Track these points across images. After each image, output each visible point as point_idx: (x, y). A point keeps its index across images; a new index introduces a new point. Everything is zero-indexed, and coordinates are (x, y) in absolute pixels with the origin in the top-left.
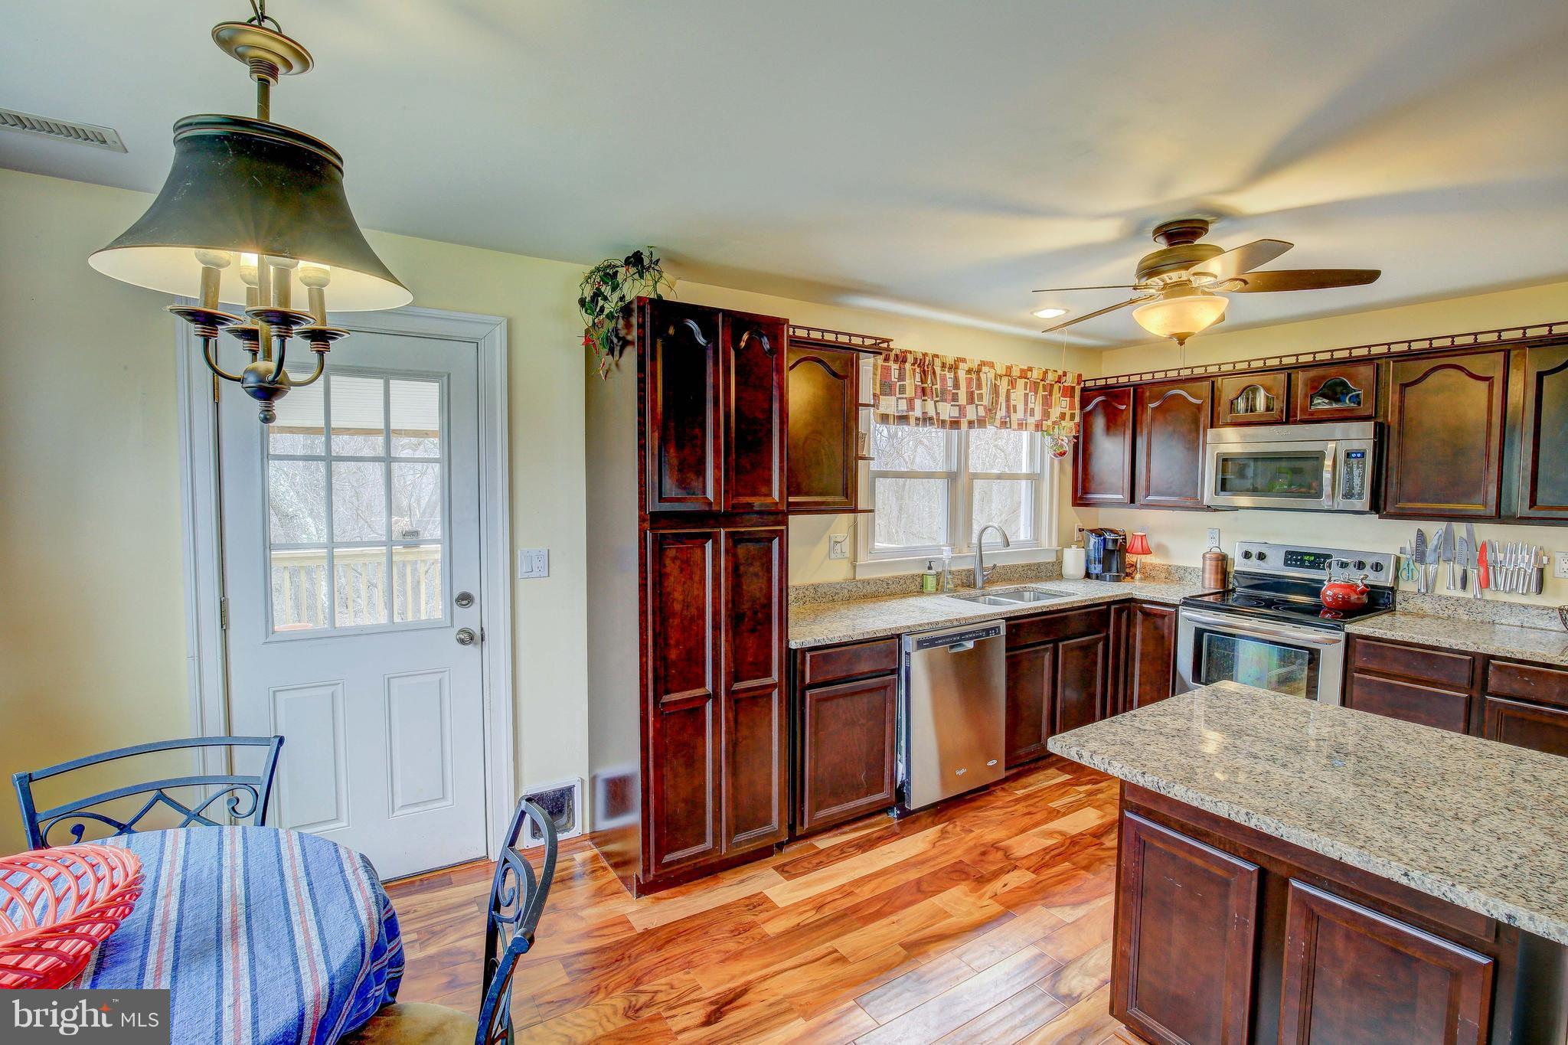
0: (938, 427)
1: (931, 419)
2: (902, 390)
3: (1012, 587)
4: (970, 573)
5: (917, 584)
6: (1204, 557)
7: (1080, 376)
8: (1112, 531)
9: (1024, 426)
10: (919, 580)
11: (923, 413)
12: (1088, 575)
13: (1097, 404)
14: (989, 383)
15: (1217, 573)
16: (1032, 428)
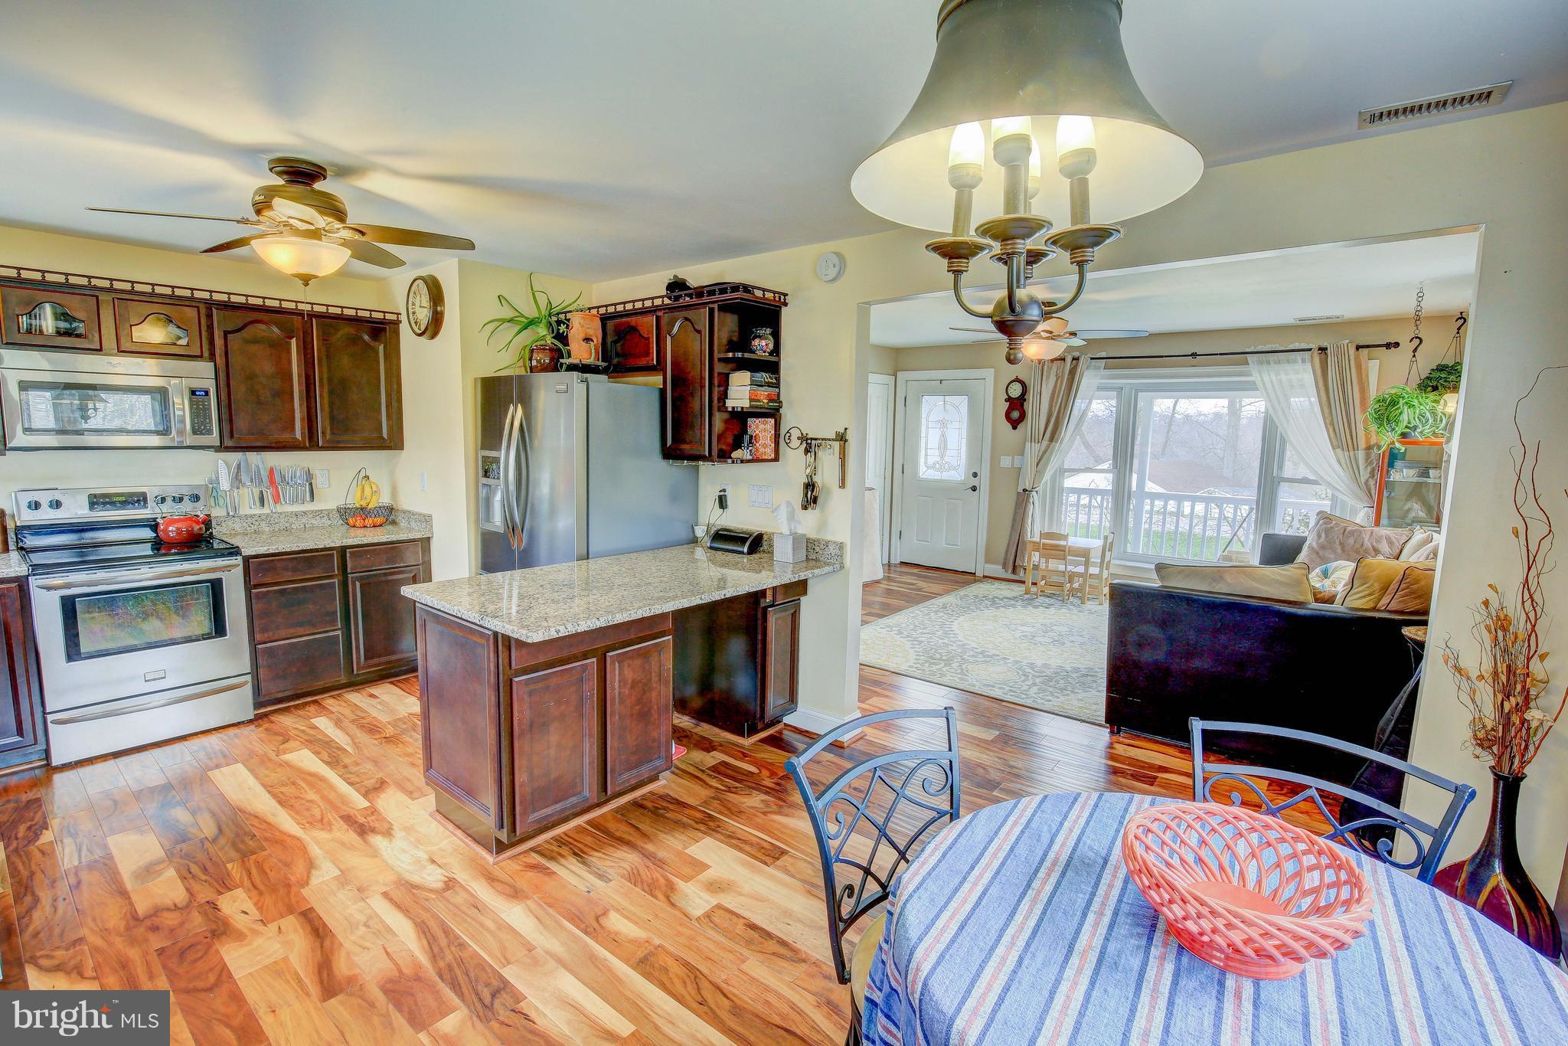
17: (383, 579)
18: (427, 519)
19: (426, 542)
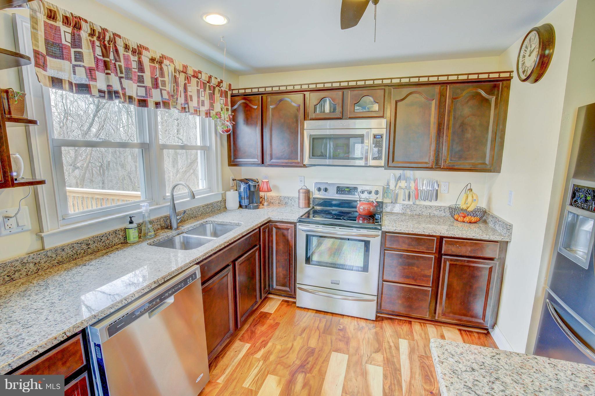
0: (125, 101)
1: (116, 92)
2: (79, 57)
3: (197, 223)
4: (167, 218)
5: (121, 237)
6: (299, 192)
7: (230, 85)
8: (252, 180)
9: (198, 112)
10: (122, 233)
11: (108, 86)
12: (241, 206)
13: (240, 105)
14: (170, 75)
15: (305, 200)
16: (203, 114)
17: (467, 264)
18: (509, 228)
19: (504, 245)
